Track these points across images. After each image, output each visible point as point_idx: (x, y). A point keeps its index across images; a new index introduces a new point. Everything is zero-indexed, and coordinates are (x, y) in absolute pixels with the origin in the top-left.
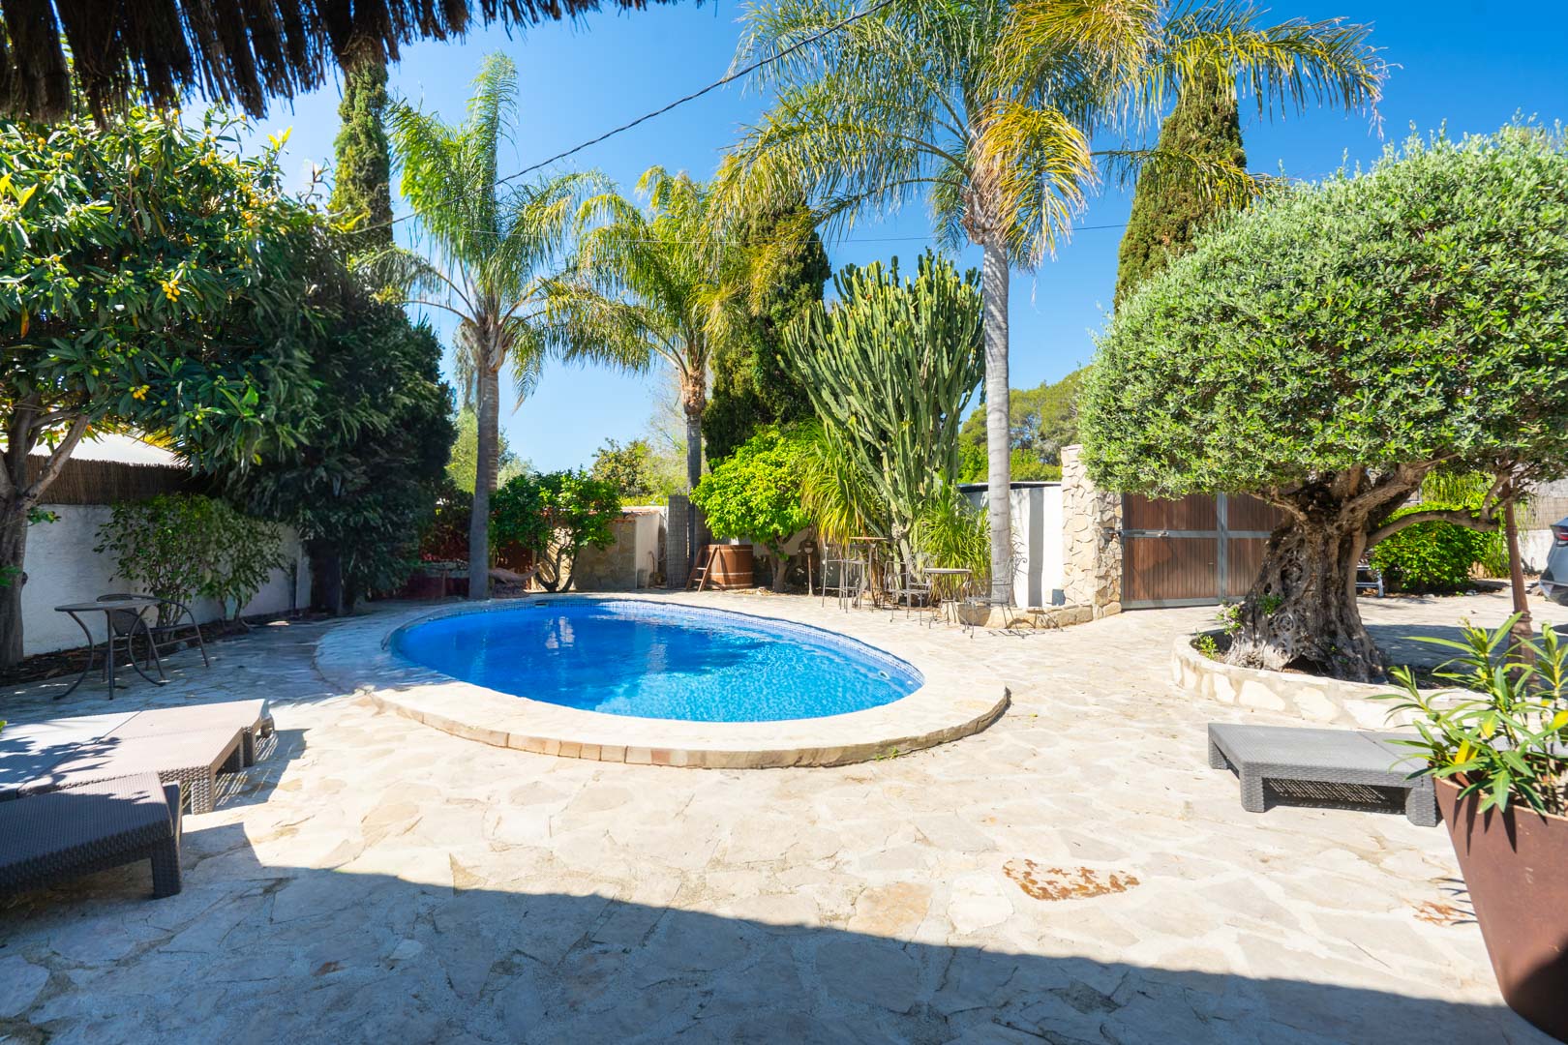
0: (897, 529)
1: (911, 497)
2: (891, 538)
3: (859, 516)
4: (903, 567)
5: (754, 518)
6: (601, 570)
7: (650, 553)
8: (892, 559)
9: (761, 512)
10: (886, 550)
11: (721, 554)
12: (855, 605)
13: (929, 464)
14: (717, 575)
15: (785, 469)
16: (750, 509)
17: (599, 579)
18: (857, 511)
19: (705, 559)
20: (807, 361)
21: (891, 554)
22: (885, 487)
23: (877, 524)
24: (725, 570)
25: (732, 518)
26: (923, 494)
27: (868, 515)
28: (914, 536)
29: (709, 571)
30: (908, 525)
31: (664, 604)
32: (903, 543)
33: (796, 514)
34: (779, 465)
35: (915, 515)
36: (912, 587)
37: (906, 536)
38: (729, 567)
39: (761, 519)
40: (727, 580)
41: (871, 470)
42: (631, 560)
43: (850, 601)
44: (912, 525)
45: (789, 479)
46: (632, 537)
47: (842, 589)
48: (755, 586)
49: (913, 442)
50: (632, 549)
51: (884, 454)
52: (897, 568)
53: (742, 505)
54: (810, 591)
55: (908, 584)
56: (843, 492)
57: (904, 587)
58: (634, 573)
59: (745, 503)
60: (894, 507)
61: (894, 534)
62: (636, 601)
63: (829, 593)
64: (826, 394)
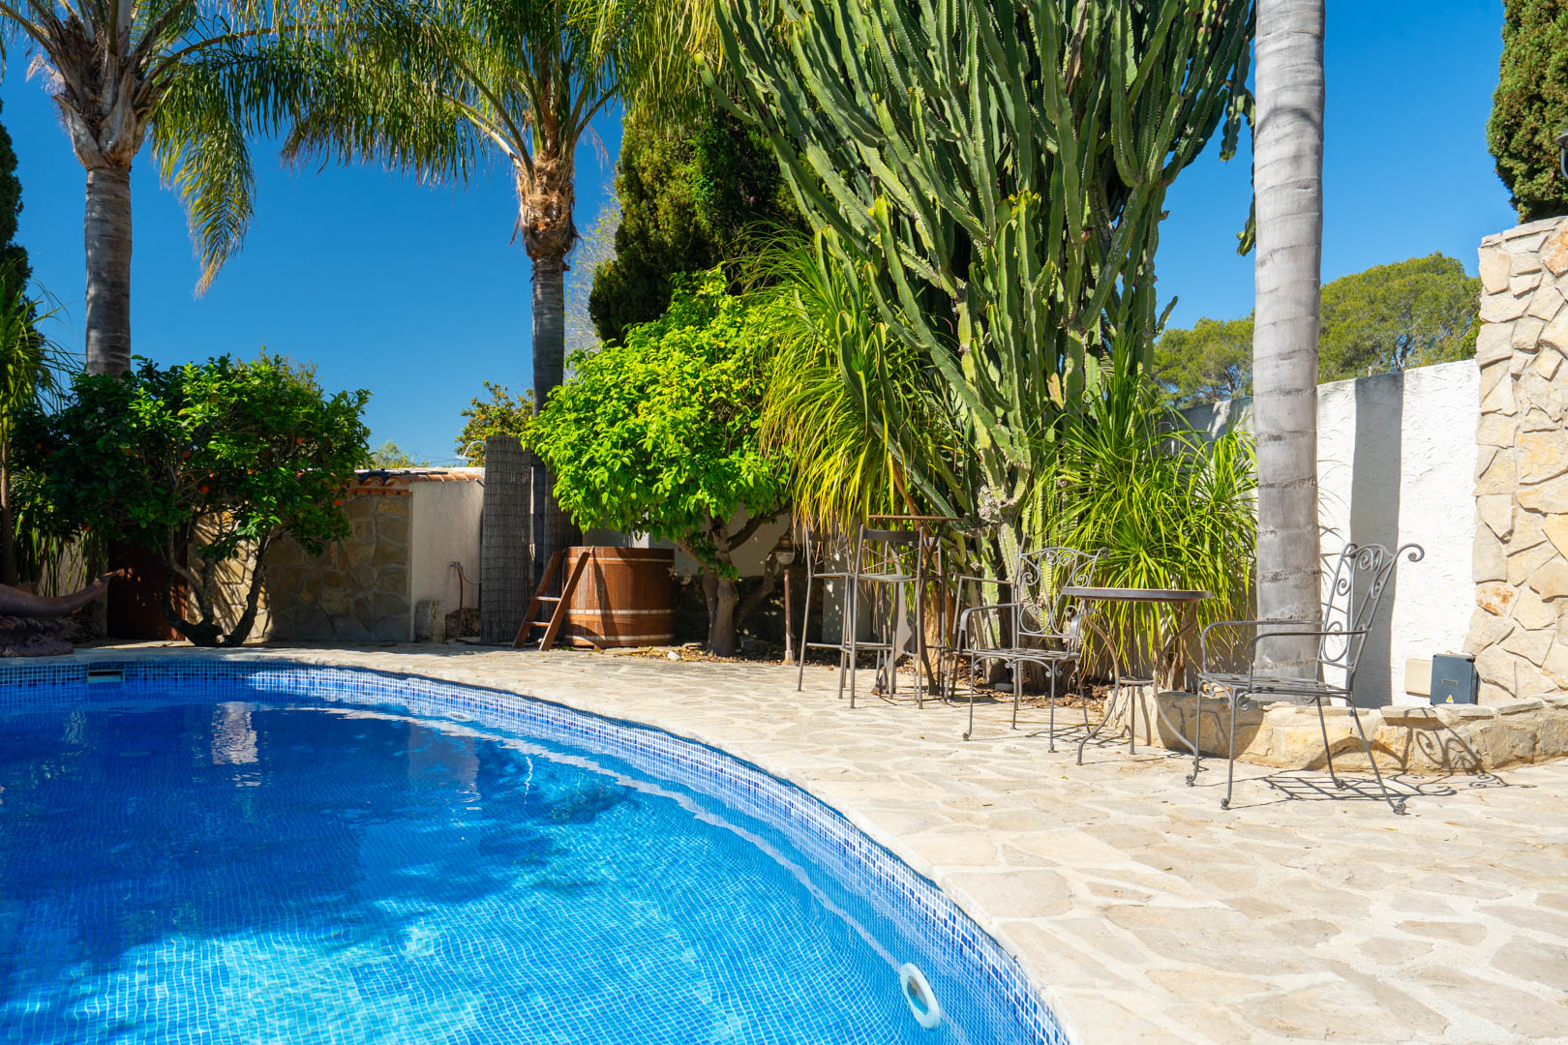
0: (991, 498)
1: (1028, 411)
2: (977, 522)
3: (896, 463)
4: (1005, 592)
5: (652, 477)
6: (334, 600)
7: (456, 566)
8: (980, 573)
9: (672, 461)
10: (964, 554)
11: (597, 567)
12: (881, 689)
13: (1079, 323)
14: (584, 612)
15: (729, 365)
16: (642, 457)
17: (331, 618)
18: (892, 452)
19: (560, 579)
20: (772, 71)
21: (975, 564)
22: (962, 387)
23: (942, 488)
24: (605, 604)
25: (599, 476)
26: (1061, 403)
27: (920, 466)
28: (1033, 517)
29: (567, 604)
30: (1021, 488)
31: (402, 676)
32: (1007, 534)
33: (749, 466)
34: (715, 356)
35: (1040, 461)
36: (1028, 642)
37: (1013, 516)
38: (613, 597)
39: (667, 481)
40: (608, 622)
41: (927, 340)
42: (401, 578)
43: (867, 678)
44: (1031, 485)
45: (736, 386)
46: (400, 528)
47: (849, 645)
48: (676, 641)
49: (1039, 253)
50: (402, 555)
51: (962, 308)
52: (990, 594)
53: (624, 446)
54: (788, 653)
55: (1016, 634)
56: (855, 405)
57: (1006, 642)
58: (407, 608)
59: (632, 440)
60: (983, 442)
61: (984, 511)
62: (340, 668)
63: (814, 657)
64: (816, 157)
